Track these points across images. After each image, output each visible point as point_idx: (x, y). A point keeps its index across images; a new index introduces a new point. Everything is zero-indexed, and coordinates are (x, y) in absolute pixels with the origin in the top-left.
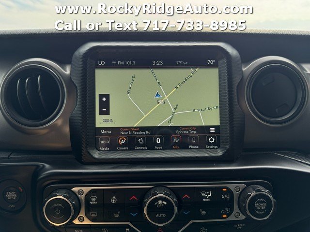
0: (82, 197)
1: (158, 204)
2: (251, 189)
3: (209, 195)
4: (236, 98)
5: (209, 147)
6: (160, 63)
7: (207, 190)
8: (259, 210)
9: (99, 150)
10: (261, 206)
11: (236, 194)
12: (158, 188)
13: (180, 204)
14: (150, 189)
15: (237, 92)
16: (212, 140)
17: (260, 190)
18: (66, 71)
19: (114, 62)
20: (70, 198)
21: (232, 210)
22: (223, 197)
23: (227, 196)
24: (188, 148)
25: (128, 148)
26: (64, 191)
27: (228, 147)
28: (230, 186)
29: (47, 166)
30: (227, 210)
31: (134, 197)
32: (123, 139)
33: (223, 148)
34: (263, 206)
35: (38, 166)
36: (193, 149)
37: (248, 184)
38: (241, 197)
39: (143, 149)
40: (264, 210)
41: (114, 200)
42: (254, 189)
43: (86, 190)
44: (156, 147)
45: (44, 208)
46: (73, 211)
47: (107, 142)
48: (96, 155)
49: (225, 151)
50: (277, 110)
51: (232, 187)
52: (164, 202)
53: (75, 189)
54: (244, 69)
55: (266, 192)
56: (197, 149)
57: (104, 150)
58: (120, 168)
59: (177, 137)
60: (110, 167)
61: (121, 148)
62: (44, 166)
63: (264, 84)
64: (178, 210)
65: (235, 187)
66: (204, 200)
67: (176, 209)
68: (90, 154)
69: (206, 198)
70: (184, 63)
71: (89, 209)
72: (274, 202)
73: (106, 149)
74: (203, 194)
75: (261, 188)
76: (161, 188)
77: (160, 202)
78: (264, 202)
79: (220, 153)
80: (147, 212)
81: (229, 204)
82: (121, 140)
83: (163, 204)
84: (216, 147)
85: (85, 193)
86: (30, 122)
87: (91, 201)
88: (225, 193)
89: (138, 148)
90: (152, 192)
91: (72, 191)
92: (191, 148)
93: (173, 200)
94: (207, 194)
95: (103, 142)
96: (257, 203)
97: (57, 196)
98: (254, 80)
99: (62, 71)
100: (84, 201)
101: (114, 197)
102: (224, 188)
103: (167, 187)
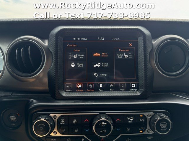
0: (56, 120)
1: (101, 124)
2: (158, 116)
3: (132, 119)
4: (149, 60)
5: (132, 90)
6: (102, 39)
7: (131, 116)
8: (163, 128)
9: (65, 91)
10: (163, 126)
11: (148, 118)
12: (101, 115)
13: (115, 124)
14: (97, 115)
15: (149, 57)
16: (133, 86)
17: (163, 117)
18: (45, 44)
19: (74, 39)
20: (48, 120)
21: (146, 128)
22: (140, 120)
23: (143, 120)
24: (119, 91)
25: (83, 90)
26: (45, 116)
27: (143, 90)
28: (145, 114)
29: (34, 101)
30: (142, 128)
31: (87, 120)
32: (80, 85)
33: (140, 90)
34: (165, 126)
35: (29, 101)
36: (122, 91)
37: (155, 113)
38: (151, 120)
39: (92, 91)
40: (165, 128)
41: (75, 122)
42: (159, 116)
43: (58, 115)
44: (100, 90)
45: (33, 126)
46: (50, 128)
47: (70, 86)
48: (64, 94)
49: (141, 92)
50: (173, 68)
51: (146, 114)
52: (105, 123)
53: (52, 115)
54: (153, 43)
55: (166, 118)
56: (125, 91)
57: (69, 92)
58: (79, 102)
59: (112, 84)
60: (72, 102)
61: (78, 90)
62: (32, 101)
63: (165, 52)
64: (114, 128)
65: (148, 114)
66: (129, 122)
67: (112, 127)
68: (60, 94)
69: (130, 121)
70: (117, 39)
71: (60, 127)
72: (171, 123)
73: (70, 90)
74: (129, 119)
75: (163, 115)
76: (103, 114)
77: (103, 123)
78: (166, 124)
79: (138, 94)
80: (95, 129)
81: (144, 125)
82: (79, 86)
83: (104, 124)
84: (136, 90)
85: (57, 117)
86: (24, 74)
87: (61, 122)
88: (141, 118)
89: (89, 90)
90: (98, 117)
91: (50, 116)
92: (121, 91)
93: (111, 122)
94: (131, 119)
95: (68, 86)
96: (161, 124)
97: (41, 119)
98: (159, 49)
99: (43, 44)
100: (57, 122)
101: (75, 120)
102: (141, 115)
103: (107, 114)
